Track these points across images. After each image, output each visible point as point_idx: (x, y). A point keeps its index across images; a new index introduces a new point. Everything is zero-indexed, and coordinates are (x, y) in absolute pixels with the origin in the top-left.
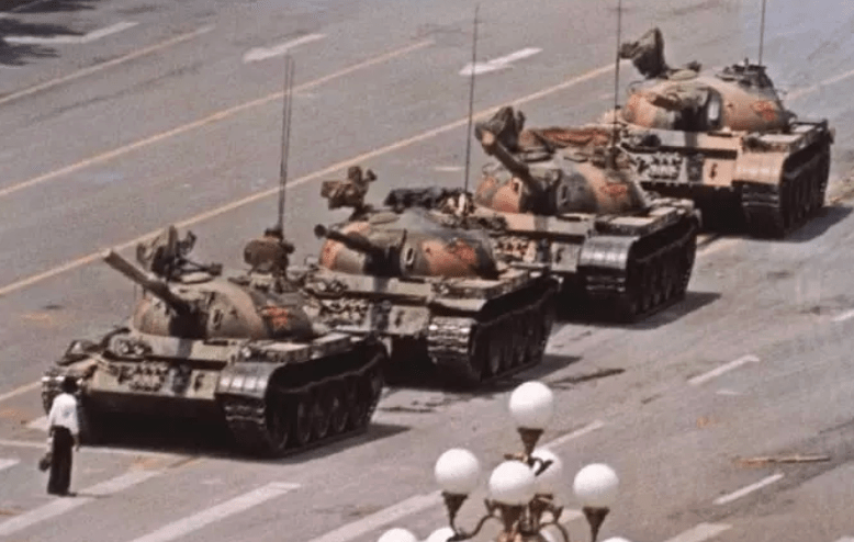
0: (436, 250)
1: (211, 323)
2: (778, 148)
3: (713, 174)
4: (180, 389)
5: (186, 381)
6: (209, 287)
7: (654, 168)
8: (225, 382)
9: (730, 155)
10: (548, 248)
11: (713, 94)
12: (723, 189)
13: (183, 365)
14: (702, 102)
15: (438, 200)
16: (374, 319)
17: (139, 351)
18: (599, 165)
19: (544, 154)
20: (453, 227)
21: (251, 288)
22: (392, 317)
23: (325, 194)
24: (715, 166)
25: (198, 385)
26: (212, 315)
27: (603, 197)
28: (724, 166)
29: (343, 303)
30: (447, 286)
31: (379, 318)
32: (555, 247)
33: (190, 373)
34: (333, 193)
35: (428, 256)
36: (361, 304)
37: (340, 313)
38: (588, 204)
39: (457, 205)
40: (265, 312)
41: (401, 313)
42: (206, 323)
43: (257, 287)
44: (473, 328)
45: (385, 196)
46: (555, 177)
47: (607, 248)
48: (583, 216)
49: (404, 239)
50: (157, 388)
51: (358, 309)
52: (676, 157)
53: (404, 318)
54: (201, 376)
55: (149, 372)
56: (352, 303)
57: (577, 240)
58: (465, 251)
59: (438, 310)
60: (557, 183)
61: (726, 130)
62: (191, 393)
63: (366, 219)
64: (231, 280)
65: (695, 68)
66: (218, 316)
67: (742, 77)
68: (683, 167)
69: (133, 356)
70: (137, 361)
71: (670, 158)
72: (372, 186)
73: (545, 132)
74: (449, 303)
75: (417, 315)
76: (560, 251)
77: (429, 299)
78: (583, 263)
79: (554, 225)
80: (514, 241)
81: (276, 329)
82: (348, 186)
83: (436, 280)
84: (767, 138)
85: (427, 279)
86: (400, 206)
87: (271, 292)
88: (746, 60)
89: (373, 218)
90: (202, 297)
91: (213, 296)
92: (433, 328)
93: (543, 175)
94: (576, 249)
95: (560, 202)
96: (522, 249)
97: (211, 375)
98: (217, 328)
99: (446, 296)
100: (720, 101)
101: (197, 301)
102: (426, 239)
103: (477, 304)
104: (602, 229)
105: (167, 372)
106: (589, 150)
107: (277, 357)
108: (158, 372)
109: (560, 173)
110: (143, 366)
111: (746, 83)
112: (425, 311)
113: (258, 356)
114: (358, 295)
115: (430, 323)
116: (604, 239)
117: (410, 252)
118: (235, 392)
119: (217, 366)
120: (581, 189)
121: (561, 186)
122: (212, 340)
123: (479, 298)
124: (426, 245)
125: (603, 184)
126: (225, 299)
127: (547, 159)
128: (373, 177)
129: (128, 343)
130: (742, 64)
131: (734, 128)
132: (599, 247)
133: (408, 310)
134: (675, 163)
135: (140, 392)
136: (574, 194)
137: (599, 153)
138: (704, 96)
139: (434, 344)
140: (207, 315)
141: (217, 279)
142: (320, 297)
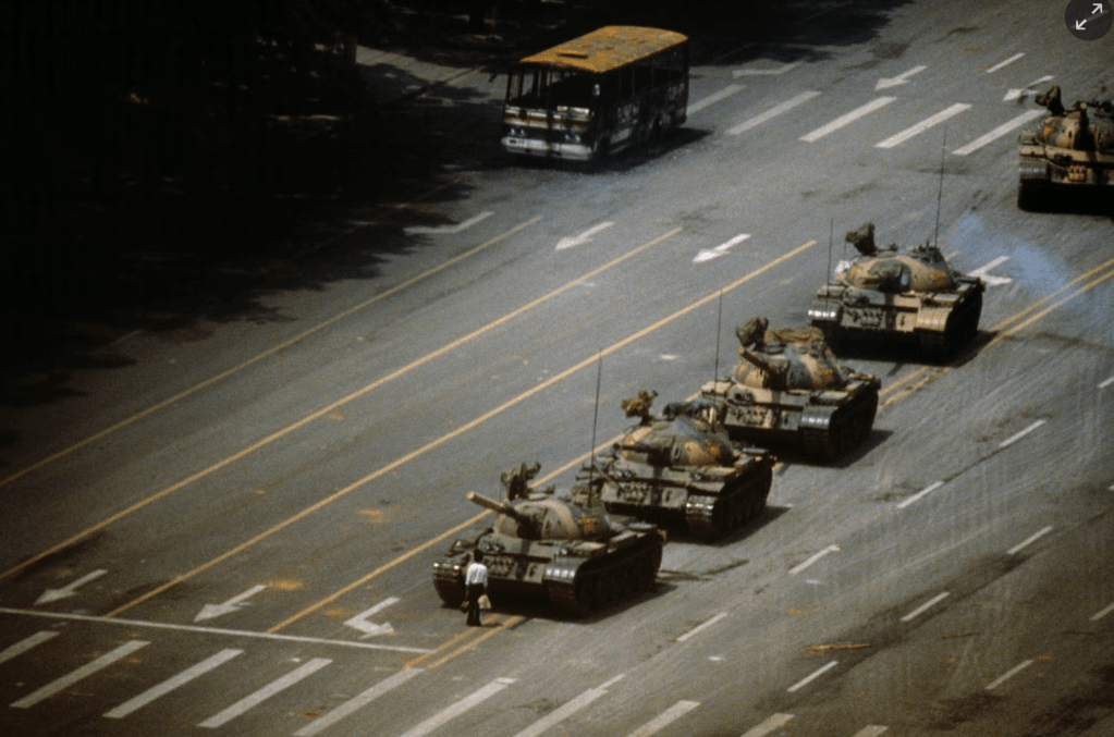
0: (693, 448)
1: (544, 529)
2: (945, 305)
3: (903, 323)
4: (520, 575)
5: (525, 569)
6: (544, 504)
7: (864, 319)
8: (549, 572)
9: (913, 310)
10: (780, 414)
11: (905, 268)
12: (908, 333)
13: (523, 560)
14: (897, 275)
15: (696, 412)
16: (652, 497)
17: (497, 549)
18: (814, 356)
19: (779, 349)
20: (705, 431)
21: (571, 504)
22: (664, 496)
23: (624, 407)
24: (903, 317)
25: (532, 573)
26: (545, 524)
27: (816, 379)
28: (909, 317)
29: (632, 485)
30: (700, 474)
31: (656, 496)
32: (784, 413)
33: (527, 566)
34: (629, 408)
35: (688, 452)
36: (644, 486)
37: (631, 492)
38: (806, 383)
39: (708, 415)
40: (580, 521)
41: (669, 493)
42: (540, 530)
43: (576, 504)
44: (715, 504)
45: (662, 407)
46: (785, 366)
47: (817, 415)
48: (803, 392)
49: (674, 442)
50: (507, 574)
51: (642, 490)
52: (879, 311)
53: (672, 496)
54: (535, 567)
55: (501, 564)
56: (639, 486)
57: (799, 409)
58: (713, 449)
59: (693, 491)
60: (787, 370)
61: (912, 292)
62: (527, 578)
63: (650, 426)
64: (560, 498)
65: (894, 249)
66: (548, 525)
67: (924, 256)
68: (884, 318)
69: (492, 552)
70: (495, 555)
71: (874, 311)
72: (655, 401)
73: (782, 332)
74: (700, 486)
75: (679, 495)
76: (787, 416)
77: (687, 484)
78: (802, 425)
79: (785, 399)
80: (758, 410)
81: (586, 532)
82: (639, 404)
83: (693, 468)
84: (939, 298)
85: (687, 468)
86: (672, 416)
87: (585, 507)
88: (928, 243)
89: (656, 425)
90: (539, 511)
91: (546, 511)
92: (688, 505)
93: (777, 365)
94: (798, 414)
95: (788, 382)
96: (763, 415)
97: (541, 566)
98: (548, 533)
99: (699, 481)
100: (909, 273)
101: (535, 515)
102: (688, 440)
103: (718, 487)
104: (814, 401)
105: (513, 564)
106: (809, 344)
107: (583, 554)
108: (507, 564)
109: (789, 363)
110: (498, 559)
111: (926, 260)
112: (684, 492)
113: (571, 554)
114: (642, 480)
115: (687, 501)
116: (815, 409)
117: (677, 450)
118: (555, 579)
119: (545, 561)
120: (802, 374)
121: (790, 371)
122: (545, 541)
123: (720, 481)
124: (687, 445)
125: (815, 369)
126: (554, 513)
127: (780, 352)
128: (656, 394)
129: (490, 544)
130: (924, 246)
131: (917, 290)
132: (811, 414)
133: (675, 491)
134: (878, 315)
135: (496, 577)
136: (798, 376)
137: (814, 348)
138: (899, 269)
139: (689, 515)
140: (541, 524)
141: (552, 496)
142: (617, 481)
